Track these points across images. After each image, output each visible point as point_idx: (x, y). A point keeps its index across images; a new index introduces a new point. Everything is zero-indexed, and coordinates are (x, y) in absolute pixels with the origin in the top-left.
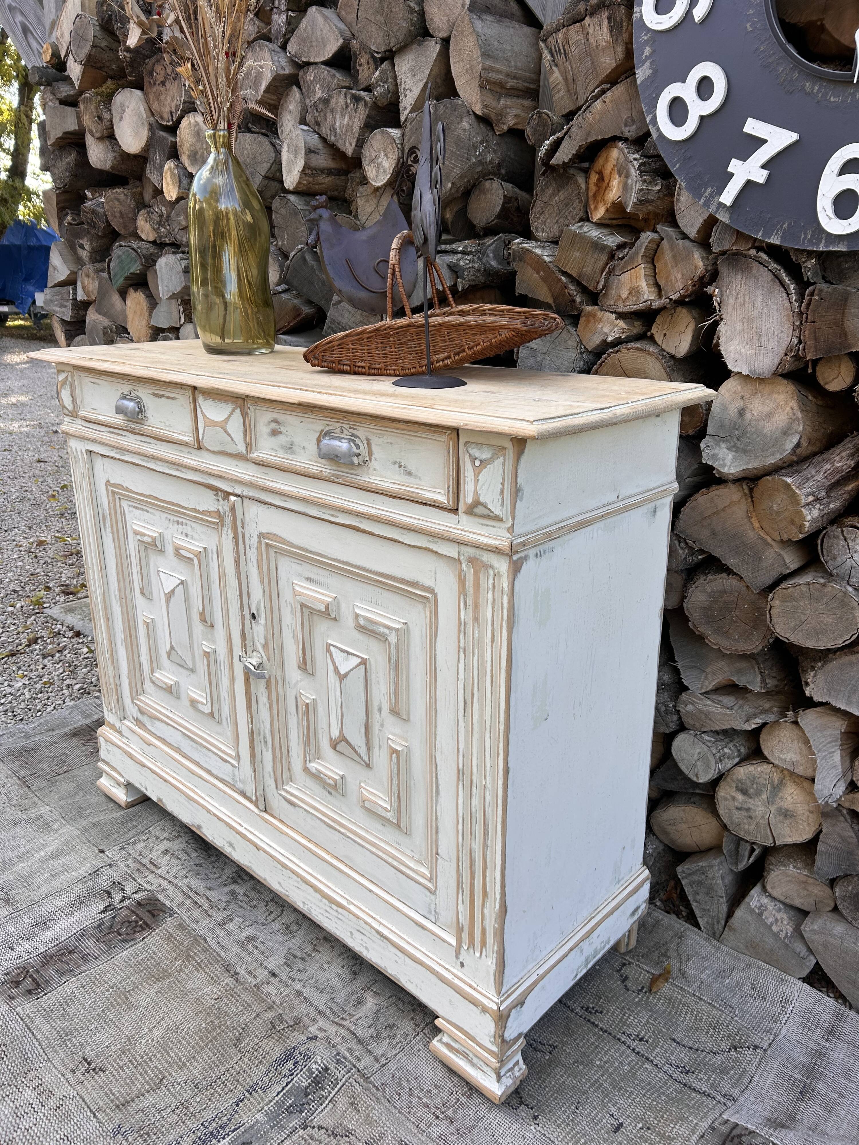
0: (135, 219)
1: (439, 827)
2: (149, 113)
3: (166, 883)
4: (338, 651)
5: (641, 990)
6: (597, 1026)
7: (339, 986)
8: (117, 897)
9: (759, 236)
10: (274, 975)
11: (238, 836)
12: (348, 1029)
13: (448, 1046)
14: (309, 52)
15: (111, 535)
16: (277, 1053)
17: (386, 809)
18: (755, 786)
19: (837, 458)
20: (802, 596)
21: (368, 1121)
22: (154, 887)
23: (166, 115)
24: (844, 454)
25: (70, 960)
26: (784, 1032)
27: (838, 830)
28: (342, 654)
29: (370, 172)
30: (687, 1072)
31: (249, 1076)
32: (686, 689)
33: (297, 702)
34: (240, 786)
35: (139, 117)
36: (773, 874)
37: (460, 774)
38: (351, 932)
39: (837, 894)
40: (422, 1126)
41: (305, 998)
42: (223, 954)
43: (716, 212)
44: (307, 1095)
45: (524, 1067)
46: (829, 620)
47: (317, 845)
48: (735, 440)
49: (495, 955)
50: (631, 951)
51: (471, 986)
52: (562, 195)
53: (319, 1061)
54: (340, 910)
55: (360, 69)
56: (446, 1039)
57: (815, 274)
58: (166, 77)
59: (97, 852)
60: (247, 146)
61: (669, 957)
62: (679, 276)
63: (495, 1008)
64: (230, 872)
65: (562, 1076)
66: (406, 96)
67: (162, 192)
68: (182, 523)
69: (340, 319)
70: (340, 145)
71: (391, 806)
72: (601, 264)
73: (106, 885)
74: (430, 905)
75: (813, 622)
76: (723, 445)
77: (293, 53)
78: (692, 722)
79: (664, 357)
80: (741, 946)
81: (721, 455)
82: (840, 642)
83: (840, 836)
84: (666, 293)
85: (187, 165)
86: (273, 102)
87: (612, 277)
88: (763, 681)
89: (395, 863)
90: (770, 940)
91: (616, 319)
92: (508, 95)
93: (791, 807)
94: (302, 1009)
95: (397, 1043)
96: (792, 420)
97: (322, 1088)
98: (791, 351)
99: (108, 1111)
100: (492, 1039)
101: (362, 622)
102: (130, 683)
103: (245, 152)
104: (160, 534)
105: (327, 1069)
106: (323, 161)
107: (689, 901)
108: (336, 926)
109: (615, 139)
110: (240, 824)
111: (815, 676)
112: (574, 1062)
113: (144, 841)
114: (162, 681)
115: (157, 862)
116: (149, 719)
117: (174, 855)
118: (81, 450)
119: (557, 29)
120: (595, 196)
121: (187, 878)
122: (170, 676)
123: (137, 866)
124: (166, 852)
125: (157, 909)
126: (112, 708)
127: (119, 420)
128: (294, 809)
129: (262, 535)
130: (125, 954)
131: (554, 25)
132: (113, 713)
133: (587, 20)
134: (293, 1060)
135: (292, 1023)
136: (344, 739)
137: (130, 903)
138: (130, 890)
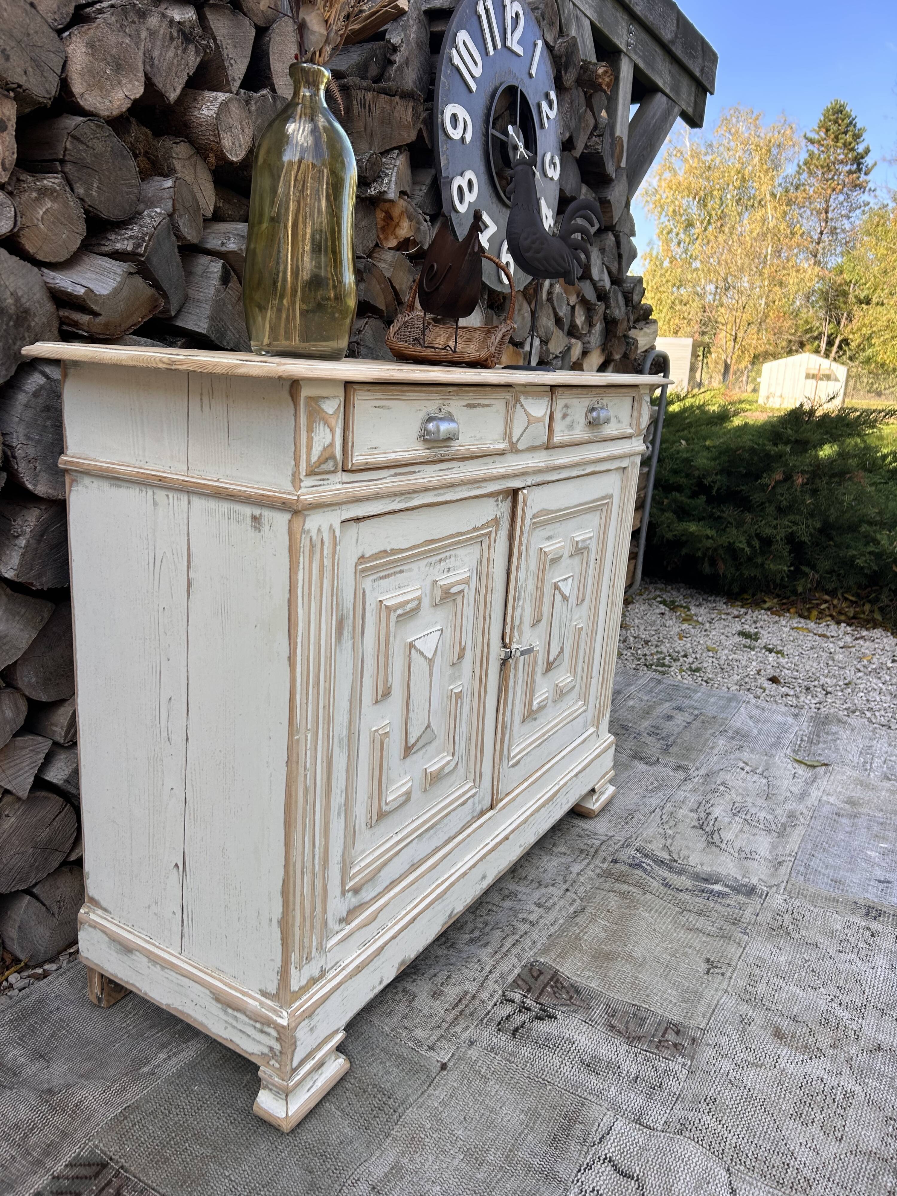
17: (572, 681)
28: (564, 583)
34: (479, 809)
47: (530, 776)
68: (445, 559)
71: (574, 674)
89: (571, 718)
101: (579, 546)
104: (421, 589)
105: (636, 850)
114: (399, 796)
115: (455, 999)
116: (370, 883)
117: (442, 984)
118: (331, 526)
119: (368, 89)
120: (383, 229)
121: (479, 961)
122: (404, 781)
123: (461, 1021)
124: (436, 995)
125: (531, 973)
126: (311, 952)
127: (419, 452)
128: (519, 766)
129: (534, 517)
130: (592, 985)
131: (365, 84)
132: (311, 959)
133: (397, 99)
134: (639, 866)
135: (607, 874)
136: (561, 651)
137: (528, 1001)
138: (508, 1009)
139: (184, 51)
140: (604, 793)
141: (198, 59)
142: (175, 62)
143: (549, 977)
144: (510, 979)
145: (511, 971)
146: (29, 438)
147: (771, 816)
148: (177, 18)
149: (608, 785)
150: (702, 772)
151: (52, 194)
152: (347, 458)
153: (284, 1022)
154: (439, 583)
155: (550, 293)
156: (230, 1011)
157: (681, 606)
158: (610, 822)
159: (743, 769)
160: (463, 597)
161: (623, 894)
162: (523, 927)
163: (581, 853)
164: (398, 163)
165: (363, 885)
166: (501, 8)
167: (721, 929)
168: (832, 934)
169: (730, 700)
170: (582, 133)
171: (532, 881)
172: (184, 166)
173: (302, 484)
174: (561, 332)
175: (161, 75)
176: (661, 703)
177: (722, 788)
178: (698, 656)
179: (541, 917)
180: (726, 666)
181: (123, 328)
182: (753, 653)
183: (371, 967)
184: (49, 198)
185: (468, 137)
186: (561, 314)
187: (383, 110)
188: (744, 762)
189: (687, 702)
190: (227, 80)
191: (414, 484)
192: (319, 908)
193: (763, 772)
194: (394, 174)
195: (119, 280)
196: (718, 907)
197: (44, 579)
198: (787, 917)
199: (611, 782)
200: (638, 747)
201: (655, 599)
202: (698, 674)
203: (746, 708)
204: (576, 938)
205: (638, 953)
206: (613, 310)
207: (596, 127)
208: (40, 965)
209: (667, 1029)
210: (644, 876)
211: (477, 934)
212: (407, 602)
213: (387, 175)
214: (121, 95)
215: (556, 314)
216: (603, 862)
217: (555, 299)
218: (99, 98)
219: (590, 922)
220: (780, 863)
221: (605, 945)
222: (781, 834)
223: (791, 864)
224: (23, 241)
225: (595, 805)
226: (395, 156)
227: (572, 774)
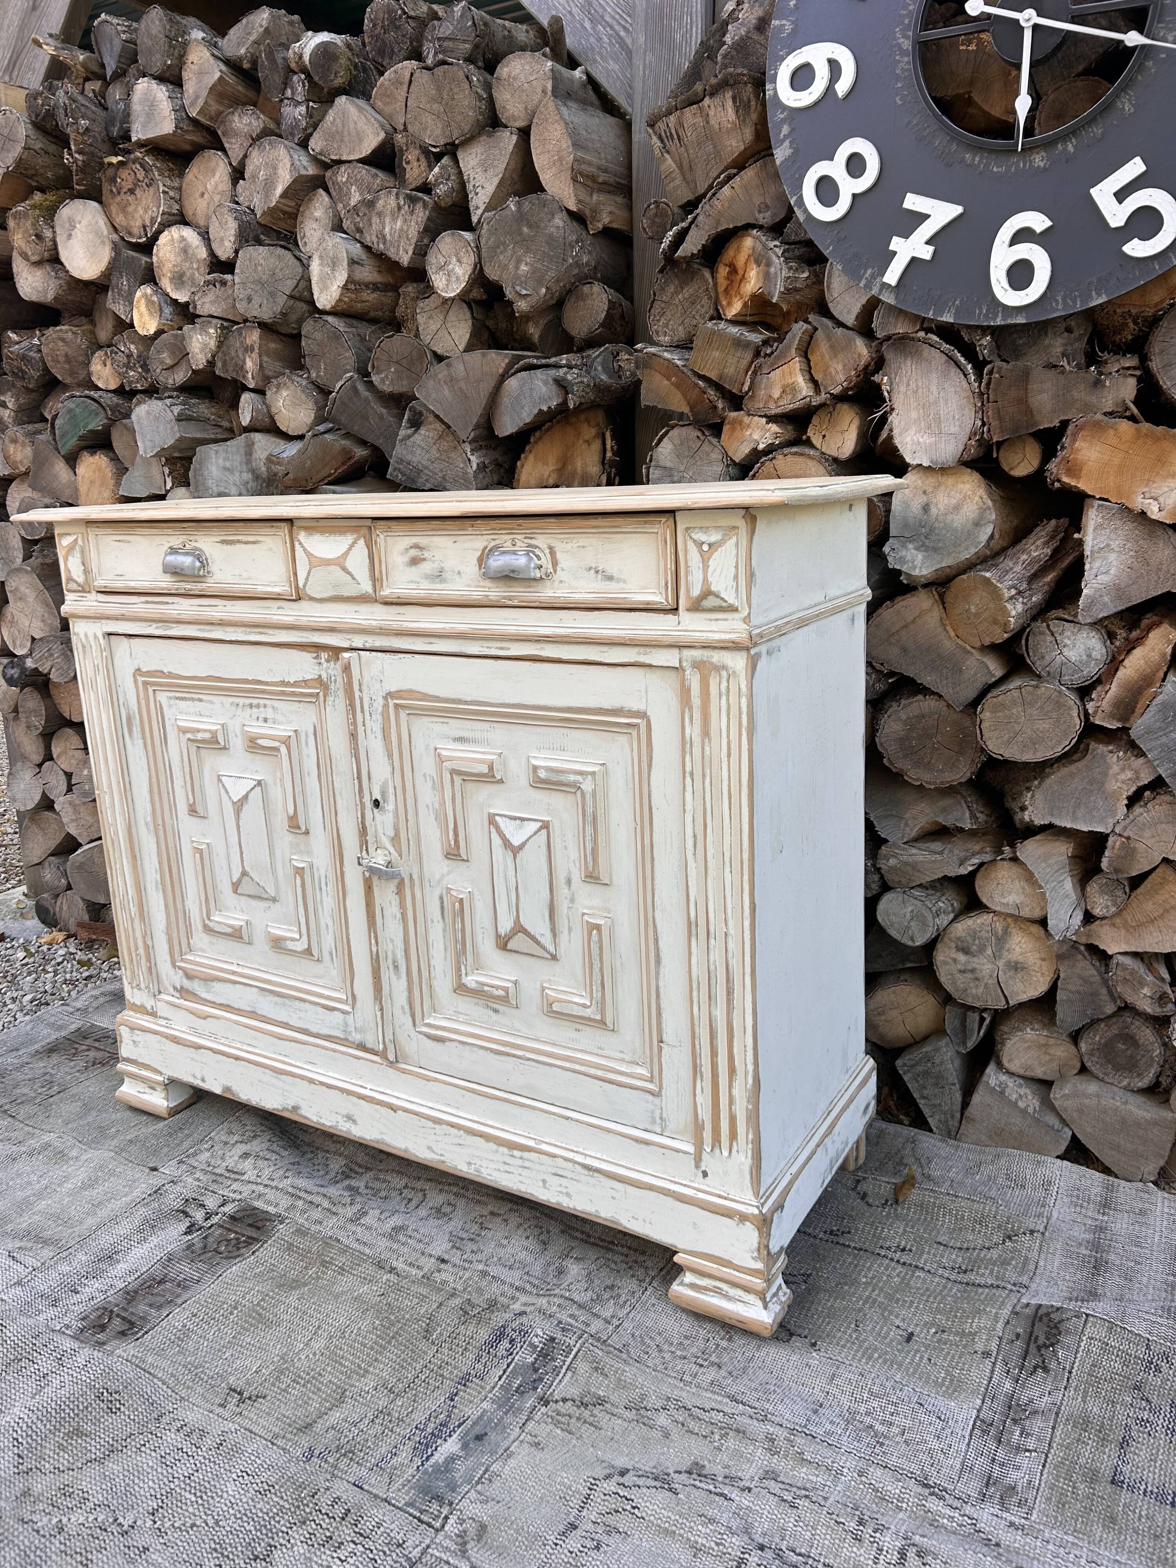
0: (88, 364)
1: (662, 1006)
2: (111, 229)
3: (261, 1188)
4: (508, 820)
5: (886, 1204)
6: (849, 1246)
7: (530, 1259)
8: (199, 1215)
9: (930, 315)
10: (443, 1261)
11: (362, 1102)
12: (562, 1296)
13: (693, 1286)
14: (339, 147)
15: (141, 741)
16: (484, 1334)
17: (584, 1006)
18: (977, 942)
19: (1033, 548)
20: (1014, 702)
21: (621, 1385)
22: (245, 1195)
23: (135, 231)
24: (1039, 543)
25: (163, 1290)
26: (1055, 1214)
27: (1077, 971)
28: (513, 822)
29: (438, 281)
30: (965, 1272)
31: (455, 1368)
32: (885, 841)
33: (442, 903)
34: (357, 1037)
35: (97, 233)
36: (1009, 1044)
37: (691, 927)
38: (544, 1181)
39: (1083, 1050)
40: (687, 1378)
41: (493, 1277)
42: (367, 1251)
43: (880, 293)
44: (536, 1370)
45: (788, 1291)
46: (1044, 725)
48: (923, 538)
49: (750, 1146)
50: (860, 1168)
51: (720, 1196)
52: (687, 292)
53: (541, 1334)
54: (526, 1155)
55: (408, 168)
56: (689, 1278)
57: (990, 351)
58: (137, 183)
59: (147, 1170)
60: (262, 261)
61: (906, 1165)
62: (840, 367)
63: (756, 1212)
64: (337, 1167)
65: (828, 1301)
66: (477, 194)
67: (132, 326)
68: (258, 706)
69: (409, 457)
70: (392, 253)
71: (592, 998)
72: (745, 363)
73: (178, 1204)
74: (653, 1112)
75: (1029, 731)
76: (911, 546)
77: (318, 150)
78: (897, 879)
79: (827, 460)
80: (983, 1138)
81: (909, 557)
82: (1059, 750)
83: (1081, 977)
84: (825, 388)
85: (169, 290)
86: (290, 210)
87: (759, 378)
88: (973, 816)
89: (600, 1073)
90: (1017, 1121)
91: (767, 423)
92: (600, 191)
93: (1020, 959)
94: (494, 1289)
95: (625, 1302)
96: (983, 510)
97: (554, 1359)
98: (975, 434)
99: (289, 1436)
100: (756, 1254)
101: (542, 775)
102: (170, 941)
103: (260, 268)
104: (223, 725)
106: (368, 273)
107: (914, 1099)
108: (520, 1178)
109: (749, 227)
110: (362, 1086)
111: (1033, 796)
112: (836, 1286)
113: (208, 1150)
114: (225, 924)
116: (202, 983)
118: (95, 635)
119: (668, 113)
120: (726, 291)
122: (237, 916)
125: (262, 1219)
131: (664, 109)
133: (707, 101)
134: (503, 1338)
136: (520, 929)
137: (219, 1218)
139: (412, 213)
140: (729, 1298)
141: (428, 213)
142: (405, 228)
151: (284, 385)
154: (245, 728)
160: (281, 757)
164: (722, 190)
165: (197, 977)
172: (430, 317)
175: (393, 247)
181: (314, 480)
185: (843, 86)
187: (695, 127)
190: (468, 212)
194: (701, 212)
209: (133, 1324)
214: (335, 287)
216: (520, 1303)
218: (325, 297)
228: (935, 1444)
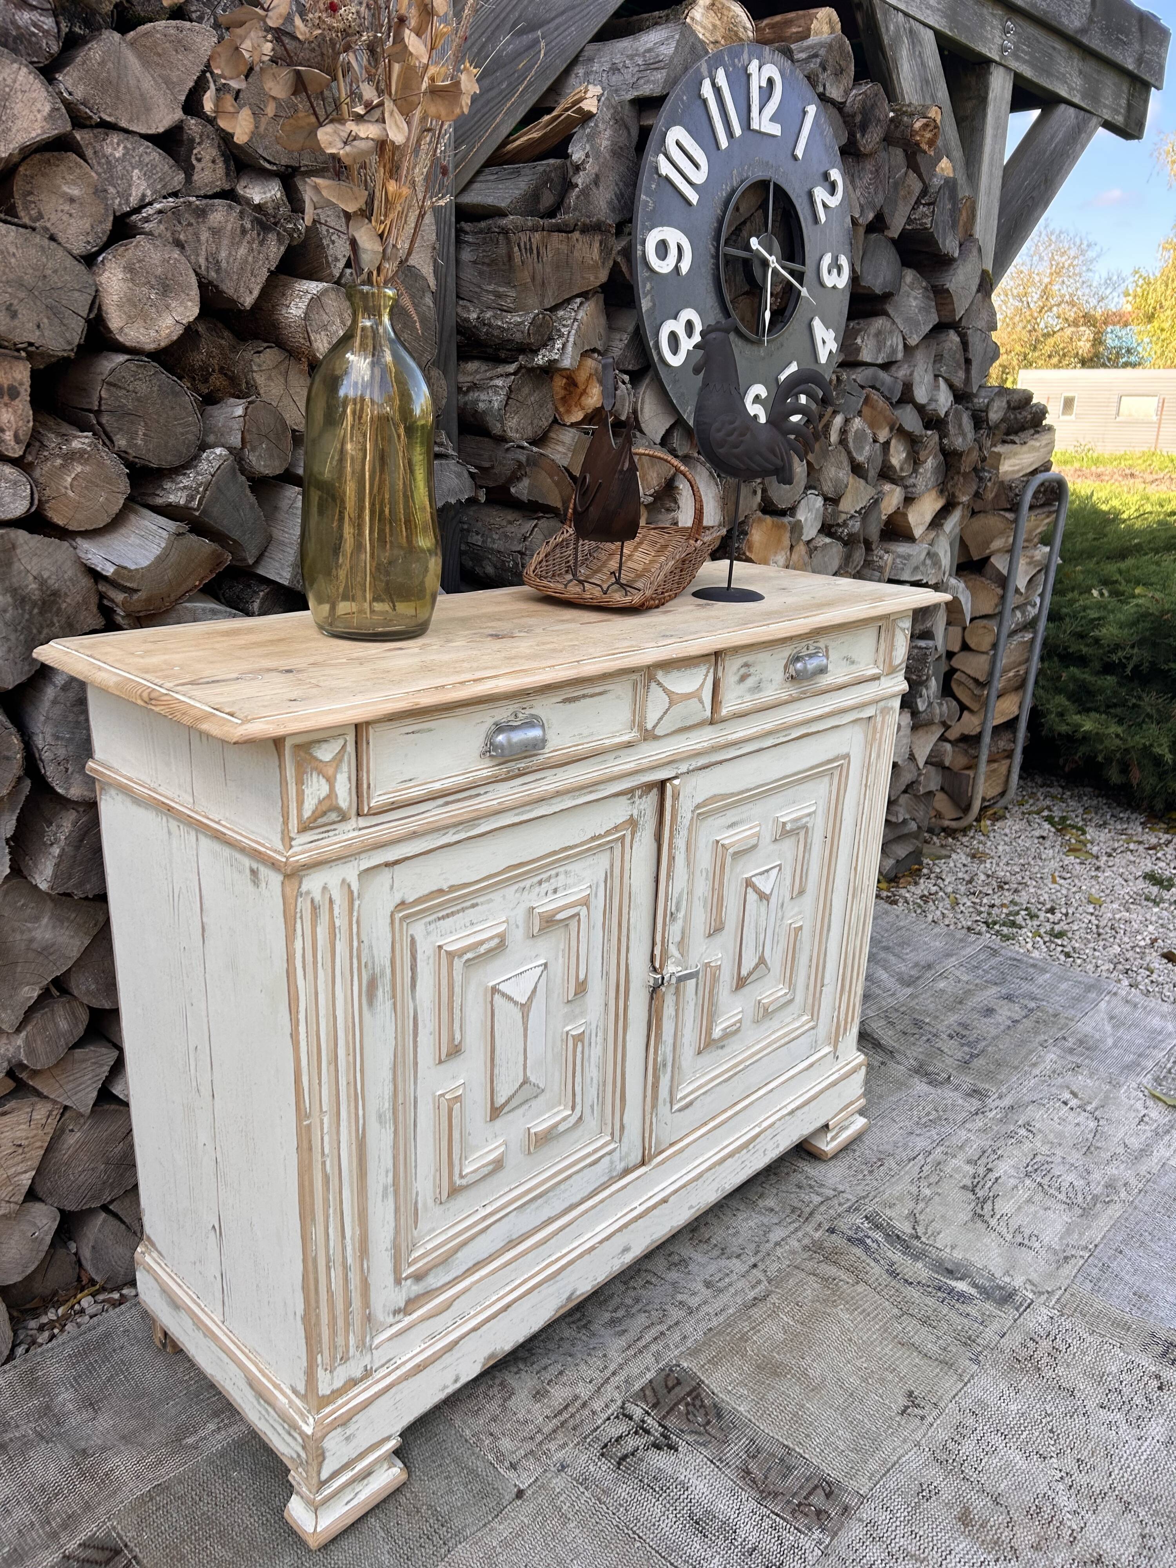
4: (759, 877)
10: (755, 1266)
14: (115, 106)
29: (316, 341)
31: (881, 1276)
34: (620, 1167)
41: (782, 1240)
47: (713, 1118)
52: (535, 395)
53: (861, 1221)
55: (198, 166)
66: (333, 242)
68: (548, 879)
70: (228, 288)
71: (790, 986)
89: (787, 1039)
94: (795, 1244)
99: (958, 1373)
101: (788, 827)
104: (507, 922)
105: (866, 1217)
109: (593, 351)
110: (632, 1210)
114: (484, 1166)
115: (560, 1404)
116: (441, 1267)
117: (551, 1381)
118: (344, 881)
119: (534, 229)
120: (564, 400)
121: (605, 1356)
122: (493, 1146)
123: (560, 1435)
124: (539, 1395)
125: (666, 1382)
126: (348, 1351)
127: (484, 769)
128: (690, 1109)
129: (698, 807)
130: (741, 1409)
131: (530, 224)
132: (348, 1359)
133: (576, 235)
134: (861, 1241)
135: (816, 1248)
136: (762, 961)
137: (649, 1420)
138: (622, 1427)
139: (262, 243)
140: (847, 1128)
141: (283, 249)
142: (250, 259)
143: (688, 1389)
144: (637, 1386)
145: (642, 1374)
146: (57, 738)
147: (1082, 1182)
148: (257, 200)
149: (857, 1116)
150: (1007, 1102)
151: (81, 456)
152: (362, 802)
153: (308, 1430)
154: (537, 910)
155: (843, 432)
156: (262, 1402)
157: (1073, 827)
158: (850, 1167)
159: (1065, 1103)
160: (579, 921)
161: (826, 1280)
162: (676, 1314)
163: (793, 1212)
164: (581, 314)
165: (430, 1269)
166: (744, 79)
167: (945, 1349)
168: (1100, 1378)
169: (1089, 988)
170: (901, 203)
171: (716, 1245)
172: (269, 378)
173: (293, 843)
174: (862, 481)
175: (231, 279)
176: (986, 987)
177: (1023, 1132)
178: (1070, 911)
179: (705, 1303)
180: (1107, 929)
181: (173, 598)
182: (1156, 910)
183: (439, 1365)
184: (79, 462)
185: (685, 267)
186: (860, 458)
187: (558, 252)
188: (1072, 1093)
189: (1026, 987)
190: (327, 262)
191: (476, 810)
192: (356, 1303)
193: (1096, 1109)
194: (573, 332)
195: (163, 545)
196: (953, 1316)
197: (88, 886)
198: (1045, 1344)
199: (862, 1112)
200: (927, 1055)
201: (1038, 813)
202: (1059, 942)
203: (1109, 1002)
204: (741, 1338)
205: (816, 1371)
206: (953, 439)
207: (924, 192)
208: (118, 1288)
209: (816, 1487)
210: (864, 1257)
211: (620, 1313)
212: (482, 943)
213: (561, 336)
214: (169, 321)
215: (852, 460)
216: (817, 1230)
217: (850, 440)
218: (142, 330)
219: (769, 1316)
220: (1066, 1258)
221: (778, 1353)
222: (1086, 1213)
223: (1082, 1262)
224: (50, 514)
225: (828, 1145)
226: (575, 306)
227: (785, 1111)
228: (950, 1101)
